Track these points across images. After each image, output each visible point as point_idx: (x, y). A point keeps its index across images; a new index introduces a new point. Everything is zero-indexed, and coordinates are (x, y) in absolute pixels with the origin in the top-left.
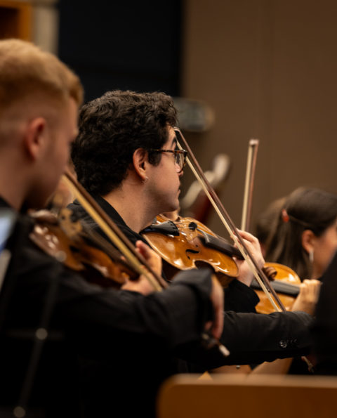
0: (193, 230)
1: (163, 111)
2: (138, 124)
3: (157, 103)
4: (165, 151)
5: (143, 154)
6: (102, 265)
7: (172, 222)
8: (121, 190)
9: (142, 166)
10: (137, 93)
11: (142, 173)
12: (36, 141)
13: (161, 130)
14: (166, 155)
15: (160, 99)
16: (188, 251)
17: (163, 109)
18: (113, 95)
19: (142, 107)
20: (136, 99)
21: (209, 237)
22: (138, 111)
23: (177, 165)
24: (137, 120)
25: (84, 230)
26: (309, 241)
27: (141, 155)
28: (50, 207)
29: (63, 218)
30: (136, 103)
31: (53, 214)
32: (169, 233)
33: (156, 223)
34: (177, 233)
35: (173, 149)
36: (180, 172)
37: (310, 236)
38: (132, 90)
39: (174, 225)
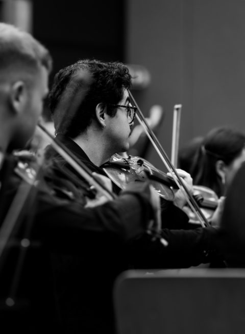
0: (141, 165)
1: (119, 76)
2: (100, 84)
3: (115, 70)
4: (120, 106)
5: (103, 107)
6: (69, 190)
7: (124, 159)
8: (86, 134)
9: (102, 116)
10: (101, 62)
11: (102, 121)
12: (17, 99)
13: (117, 90)
14: (120, 109)
15: (118, 68)
16: (136, 180)
17: (120, 75)
18: (83, 63)
19: (104, 72)
20: (100, 66)
21: (153, 171)
22: (101, 75)
23: (129, 117)
24: (99, 81)
25: (55, 164)
26: (221, 169)
27: (101, 108)
28: (29, 148)
29: (39, 156)
30: (100, 69)
31: (31, 153)
32: (122, 167)
33: (112, 160)
34: (128, 168)
35: (126, 105)
36: (131, 123)
37: (221, 165)
38: (98, 59)
39: (127, 161)
